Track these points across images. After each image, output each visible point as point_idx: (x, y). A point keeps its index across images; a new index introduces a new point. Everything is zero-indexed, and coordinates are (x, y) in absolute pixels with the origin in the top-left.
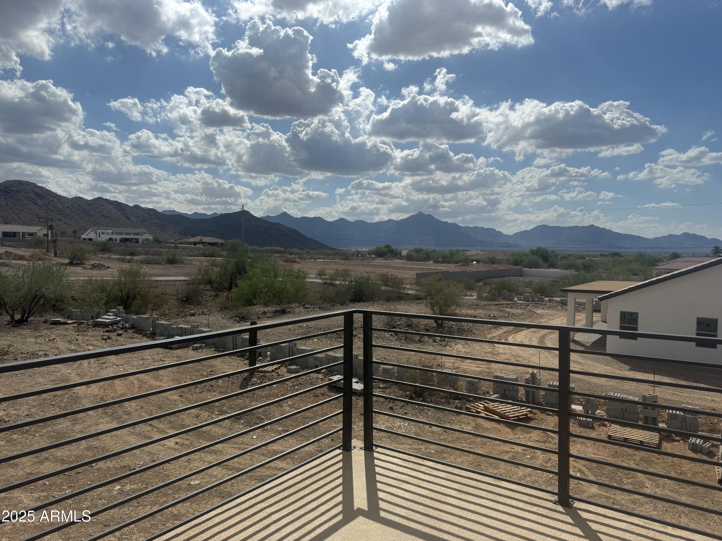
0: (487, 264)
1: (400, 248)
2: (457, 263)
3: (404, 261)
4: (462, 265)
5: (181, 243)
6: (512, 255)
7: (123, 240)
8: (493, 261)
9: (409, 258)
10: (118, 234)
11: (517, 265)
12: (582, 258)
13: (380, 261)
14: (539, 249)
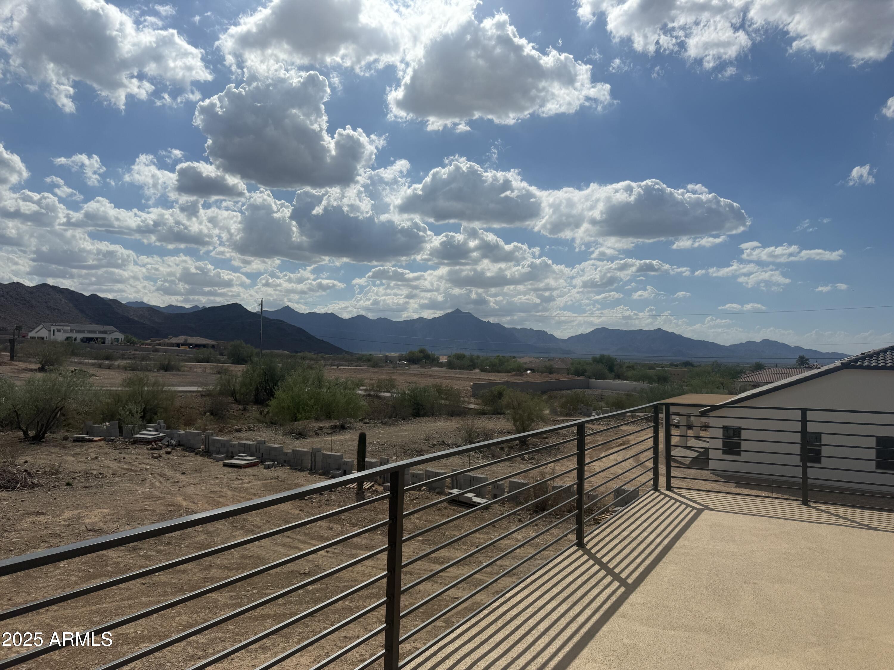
0: (544, 374)
1: (436, 353)
2: (508, 372)
3: (444, 369)
4: (515, 375)
5: (160, 344)
6: (572, 364)
7: (85, 340)
8: (550, 371)
9: (450, 365)
10: (78, 331)
11: (578, 376)
12: (651, 367)
13: (415, 369)
14: (602, 356)
